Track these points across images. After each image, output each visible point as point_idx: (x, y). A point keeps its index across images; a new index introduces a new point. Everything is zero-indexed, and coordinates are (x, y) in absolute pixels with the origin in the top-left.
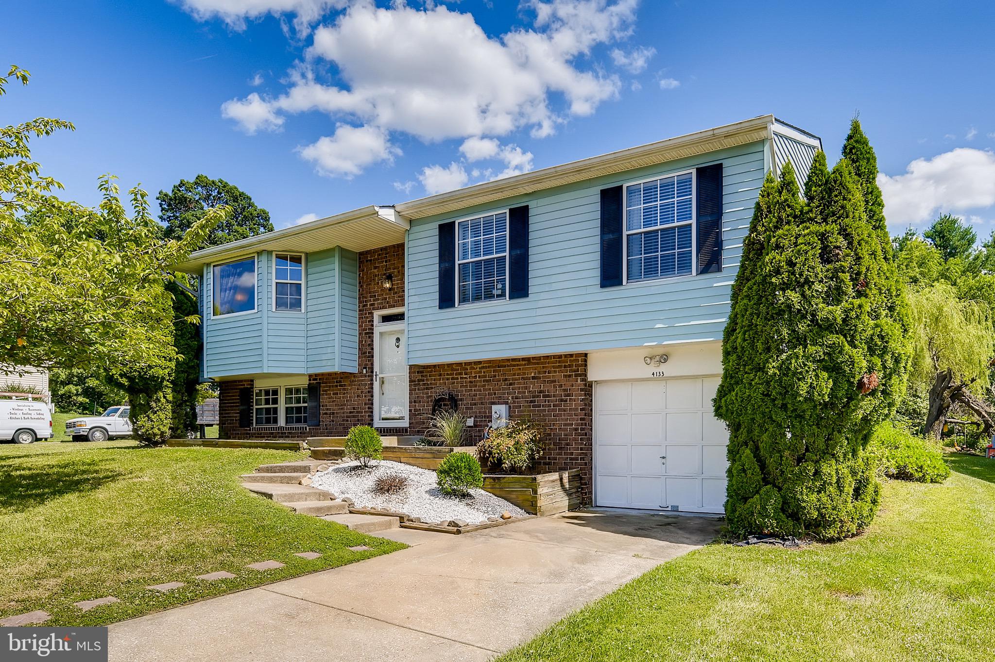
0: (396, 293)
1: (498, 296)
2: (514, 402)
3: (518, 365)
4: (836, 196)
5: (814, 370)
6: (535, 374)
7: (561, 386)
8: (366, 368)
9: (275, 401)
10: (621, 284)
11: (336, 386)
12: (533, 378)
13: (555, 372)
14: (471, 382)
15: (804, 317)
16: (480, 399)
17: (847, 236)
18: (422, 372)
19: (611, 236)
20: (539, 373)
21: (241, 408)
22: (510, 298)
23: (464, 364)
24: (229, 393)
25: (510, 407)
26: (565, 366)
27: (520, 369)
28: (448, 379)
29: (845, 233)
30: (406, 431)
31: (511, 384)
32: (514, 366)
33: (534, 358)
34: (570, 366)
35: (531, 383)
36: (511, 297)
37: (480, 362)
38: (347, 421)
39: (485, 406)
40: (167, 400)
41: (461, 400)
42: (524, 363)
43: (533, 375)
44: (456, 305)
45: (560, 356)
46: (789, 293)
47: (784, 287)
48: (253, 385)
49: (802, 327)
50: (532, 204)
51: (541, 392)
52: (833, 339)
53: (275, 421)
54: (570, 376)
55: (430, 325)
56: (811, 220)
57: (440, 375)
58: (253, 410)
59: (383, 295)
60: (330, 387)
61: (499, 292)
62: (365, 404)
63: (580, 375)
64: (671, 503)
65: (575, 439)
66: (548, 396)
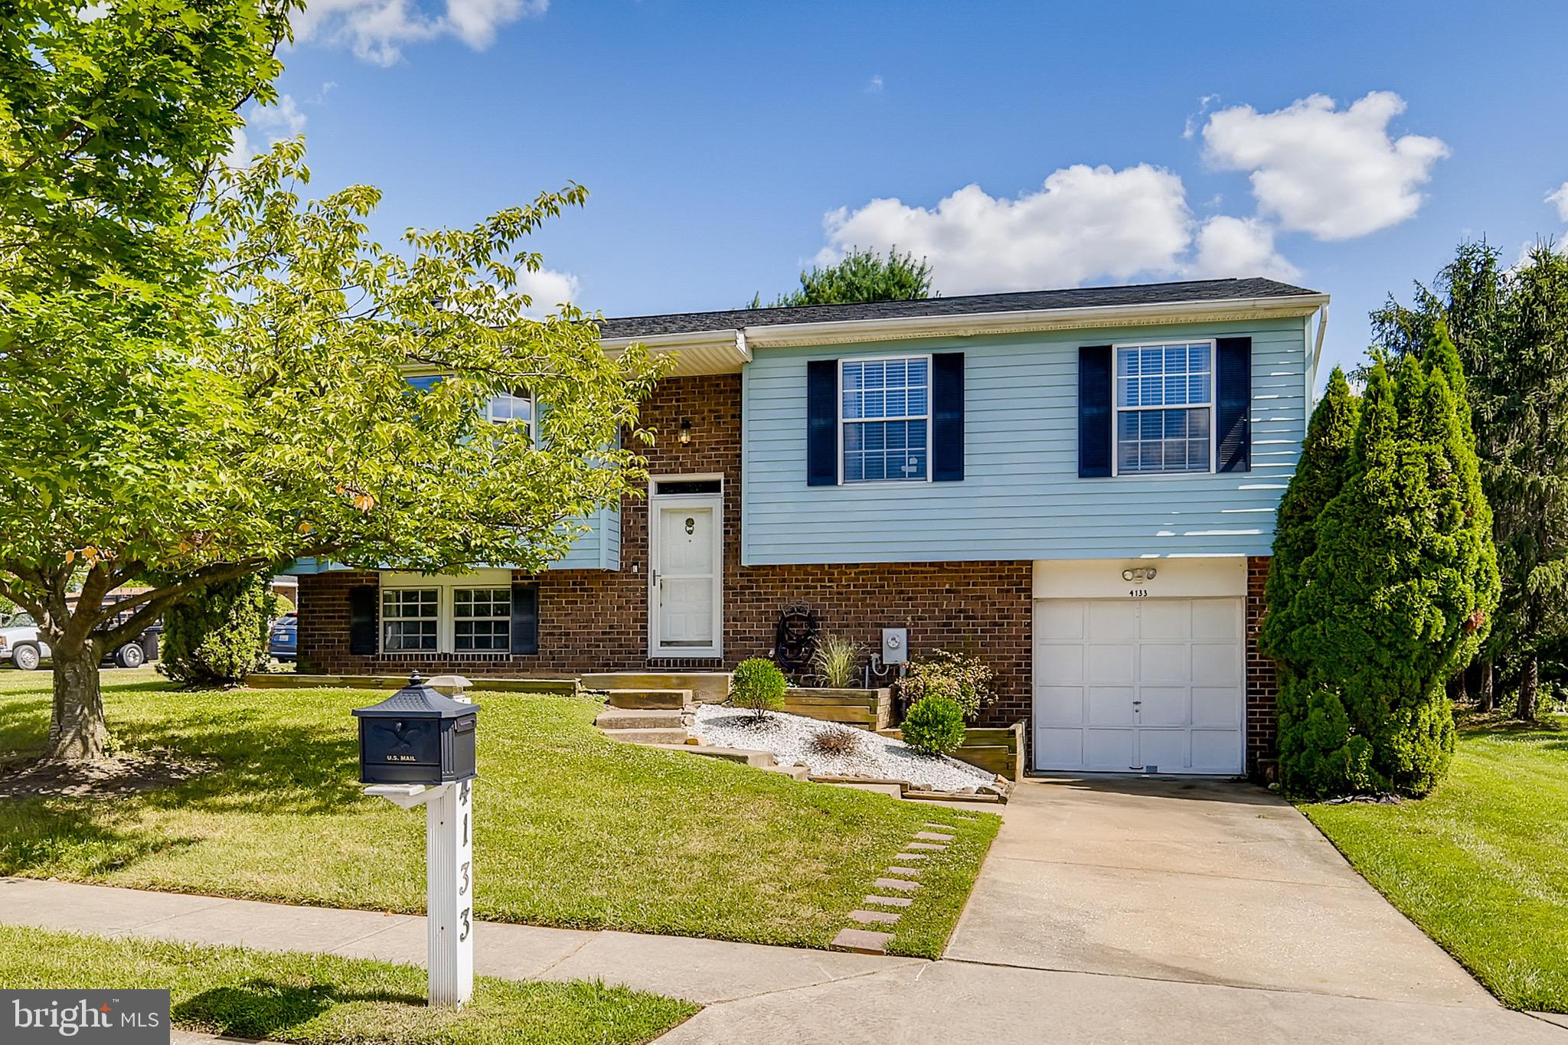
0: (698, 451)
1: (911, 475)
2: (916, 625)
3: (922, 572)
4: (1438, 413)
5: (1428, 606)
6: (951, 585)
7: (994, 604)
8: (637, 564)
9: (431, 611)
10: (1109, 475)
11: (575, 590)
12: (948, 591)
13: (985, 584)
14: (839, 593)
15: (1413, 546)
16: (856, 618)
17: (1450, 458)
18: (748, 575)
19: (1095, 411)
20: (958, 584)
21: (355, 620)
22: (934, 479)
23: (826, 568)
24: (322, 594)
25: (908, 632)
26: (1000, 577)
27: (926, 578)
28: (798, 587)
29: (1448, 454)
30: (719, 664)
31: (910, 599)
32: (917, 572)
33: (949, 564)
34: (1008, 577)
35: (945, 598)
36: (936, 478)
37: (857, 565)
38: (598, 646)
39: (866, 629)
40: (255, 607)
41: (822, 619)
42: (932, 569)
43: (947, 587)
44: (840, 481)
45: (993, 563)
46: (1398, 518)
47: (1393, 511)
48: (378, 581)
49: (1414, 558)
50: (969, 352)
51: (961, 611)
52: (1446, 572)
53: (431, 643)
54: (1008, 591)
55: (790, 507)
56: (1410, 436)
57: (784, 580)
58: (378, 624)
59: (671, 451)
60: (560, 591)
61: (914, 469)
62: (635, 621)
63: (1024, 590)
64: (1145, 763)
65: (1016, 679)
66: (973, 618)
